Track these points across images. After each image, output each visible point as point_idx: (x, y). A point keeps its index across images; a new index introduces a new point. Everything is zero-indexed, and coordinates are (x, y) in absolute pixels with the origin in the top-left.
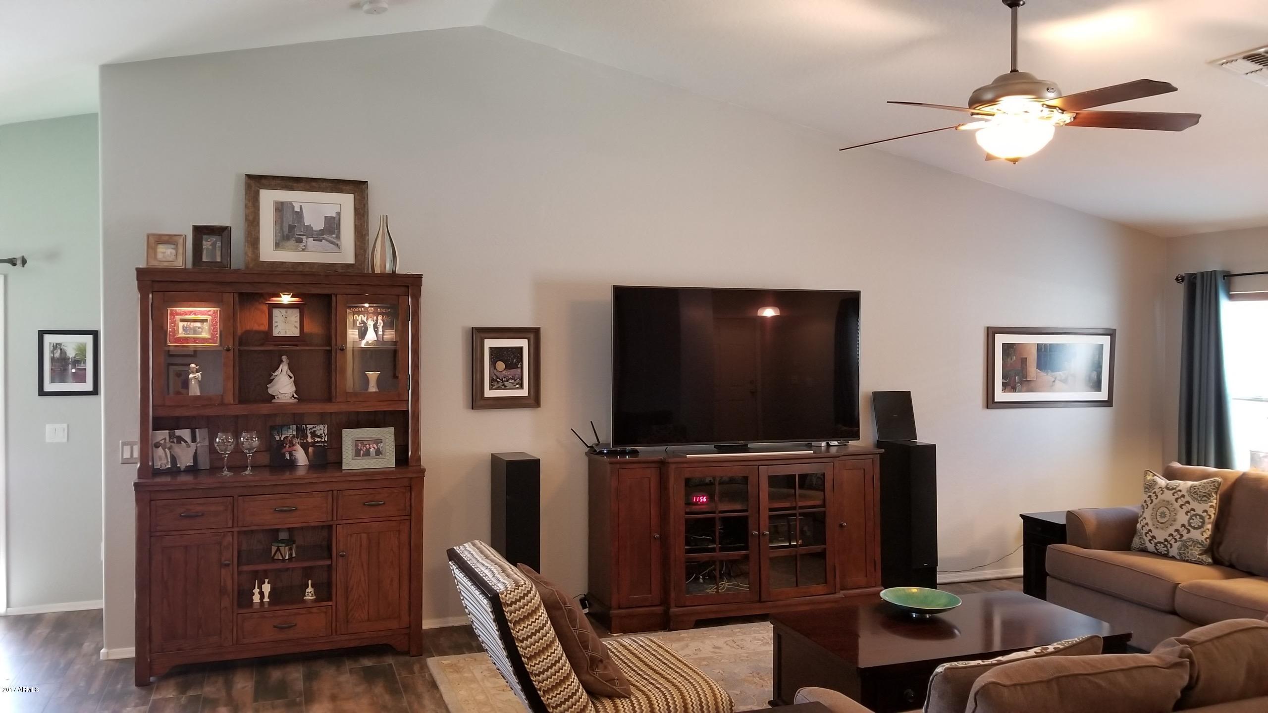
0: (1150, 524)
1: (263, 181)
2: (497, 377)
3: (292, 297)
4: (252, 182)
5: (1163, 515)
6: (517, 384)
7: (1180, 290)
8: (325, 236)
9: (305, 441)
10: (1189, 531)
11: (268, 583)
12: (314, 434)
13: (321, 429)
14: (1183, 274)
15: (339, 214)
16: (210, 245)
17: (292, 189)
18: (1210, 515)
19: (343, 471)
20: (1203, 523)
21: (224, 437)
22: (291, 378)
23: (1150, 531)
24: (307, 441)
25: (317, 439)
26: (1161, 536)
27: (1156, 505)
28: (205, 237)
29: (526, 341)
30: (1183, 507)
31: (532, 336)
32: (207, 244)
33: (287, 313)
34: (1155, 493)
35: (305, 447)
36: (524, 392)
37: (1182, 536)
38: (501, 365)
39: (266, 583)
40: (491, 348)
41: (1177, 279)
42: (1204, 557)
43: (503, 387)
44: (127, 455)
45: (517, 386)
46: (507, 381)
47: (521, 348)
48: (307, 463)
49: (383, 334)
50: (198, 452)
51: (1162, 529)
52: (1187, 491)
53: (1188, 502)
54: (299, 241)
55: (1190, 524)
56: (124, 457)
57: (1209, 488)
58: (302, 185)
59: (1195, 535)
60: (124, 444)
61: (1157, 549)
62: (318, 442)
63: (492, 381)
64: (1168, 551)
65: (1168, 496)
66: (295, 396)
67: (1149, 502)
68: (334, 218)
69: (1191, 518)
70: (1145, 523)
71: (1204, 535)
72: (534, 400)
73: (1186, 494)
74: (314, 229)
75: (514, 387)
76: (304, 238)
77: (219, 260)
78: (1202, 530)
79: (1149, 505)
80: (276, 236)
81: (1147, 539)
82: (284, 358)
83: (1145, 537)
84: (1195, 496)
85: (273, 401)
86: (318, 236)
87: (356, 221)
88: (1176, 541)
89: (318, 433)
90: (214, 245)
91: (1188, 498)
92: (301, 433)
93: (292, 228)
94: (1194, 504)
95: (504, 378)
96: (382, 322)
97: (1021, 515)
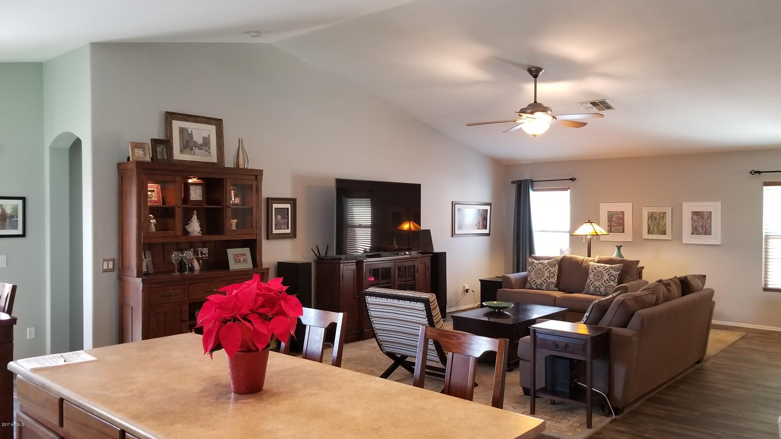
0: (534, 278)
1: (174, 116)
2: (278, 223)
3: (197, 179)
4: (168, 116)
5: (539, 274)
6: (286, 227)
7: (514, 187)
8: (203, 147)
9: (198, 257)
10: (549, 279)
11: (194, 331)
12: (202, 253)
13: (205, 250)
14: (515, 181)
15: (209, 136)
16: (161, 150)
17: (187, 121)
18: (556, 272)
19: (230, 271)
20: (554, 275)
21: (177, 254)
22: (198, 222)
23: (534, 280)
24: (199, 257)
25: (203, 256)
26: (539, 282)
27: (535, 270)
28: (158, 145)
29: (290, 205)
30: (547, 270)
31: (292, 202)
32: (159, 149)
33: (196, 188)
34: (534, 266)
35: (198, 260)
36: (289, 231)
37: (547, 281)
38: (279, 217)
39: (193, 331)
40: (275, 208)
41: (512, 182)
42: (555, 288)
43: (280, 228)
44: (105, 267)
45: (286, 228)
46: (282, 225)
47: (288, 209)
48: (199, 269)
49: (234, 200)
50: (148, 264)
51: (539, 279)
52: (547, 264)
53: (548, 268)
54: (192, 149)
55: (550, 276)
56: (104, 268)
57: (555, 262)
58: (192, 119)
59: (552, 280)
60: (104, 260)
61: (537, 287)
62: (204, 257)
63: (276, 225)
64: (541, 287)
65: (540, 266)
66: (200, 232)
67: (532, 270)
68: (207, 138)
69: (550, 274)
70: (532, 278)
71: (554, 280)
72: (293, 235)
73: (547, 265)
74: (198, 143)
75: (284, 228)
76: (194, 148)
77: (166, 158)
78: (554, 278)
79: (533, 271)
80: (180, 146)
81: (533, 284)
82: (195, 212)
83: (532, 283)
84: (551, 265)
85: (190, 235)
86: (200, 147)
87: (218, 140)
88: (545, 283)
89: (204, 252)
90: (162, 150)
91: (548, 266)
92: (196, 253)
93: (188, 142)
94: (550, 269)
95: (281, 223)
96: (233, 194)
97: (480, 280)
